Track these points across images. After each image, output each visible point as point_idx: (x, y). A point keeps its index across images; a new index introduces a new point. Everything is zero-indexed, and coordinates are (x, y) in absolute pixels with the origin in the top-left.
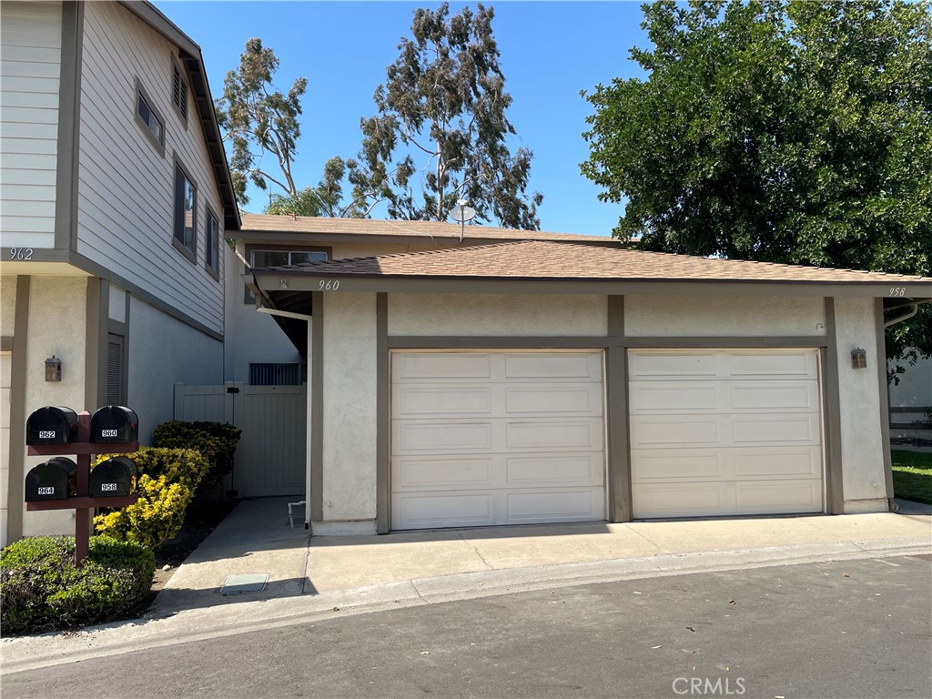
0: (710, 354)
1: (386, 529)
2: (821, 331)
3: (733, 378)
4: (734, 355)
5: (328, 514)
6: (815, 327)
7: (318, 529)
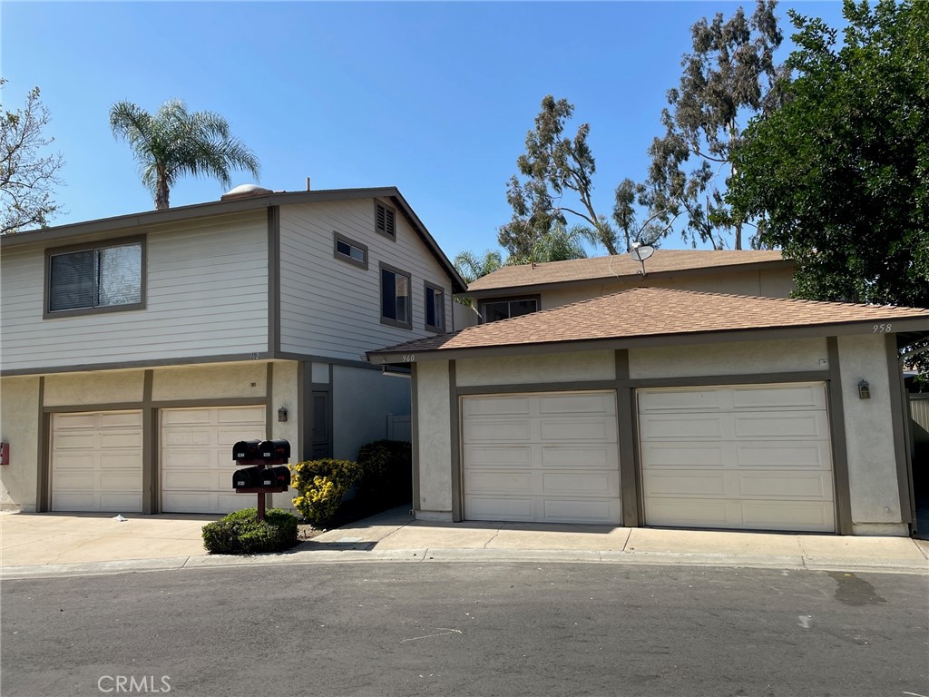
0: (714, 391)
1: (460, 518)
2: (824, 366)
3: (737, 410)
4: (737, 390)
5: (423, 506)
6: (818, 362)
7: (419, 515)
